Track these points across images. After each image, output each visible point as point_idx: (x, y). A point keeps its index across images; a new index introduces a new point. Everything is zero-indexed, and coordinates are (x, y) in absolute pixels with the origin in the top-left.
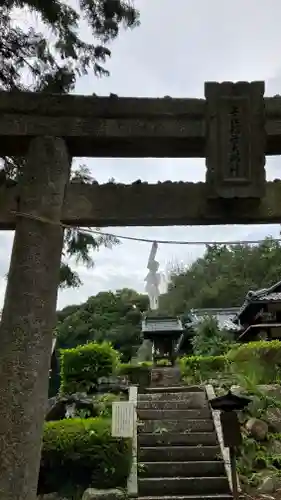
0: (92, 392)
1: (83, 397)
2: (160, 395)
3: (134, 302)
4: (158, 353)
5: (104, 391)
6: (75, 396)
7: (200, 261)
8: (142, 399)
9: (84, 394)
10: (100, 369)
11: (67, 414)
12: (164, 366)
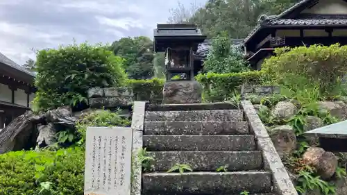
0: (80, 108)
1: (64, 114)
2: (177, 113)
3: (148, 47)
4: (172, 63)
5: (98, 106)
6: (52, 113)
7: (201, 10)
8: (151, 118)
9: (65, 111)
10: (92, 77)
11: (40, 139)
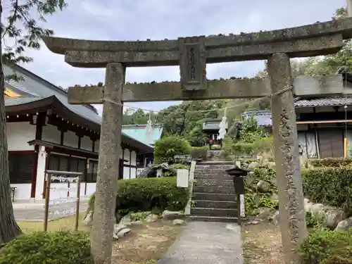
1: (166, 165)
5: (178, 163)
6: (162, 165)
8: (197, 168)
11: (158, 174)
12: (216, 149)
